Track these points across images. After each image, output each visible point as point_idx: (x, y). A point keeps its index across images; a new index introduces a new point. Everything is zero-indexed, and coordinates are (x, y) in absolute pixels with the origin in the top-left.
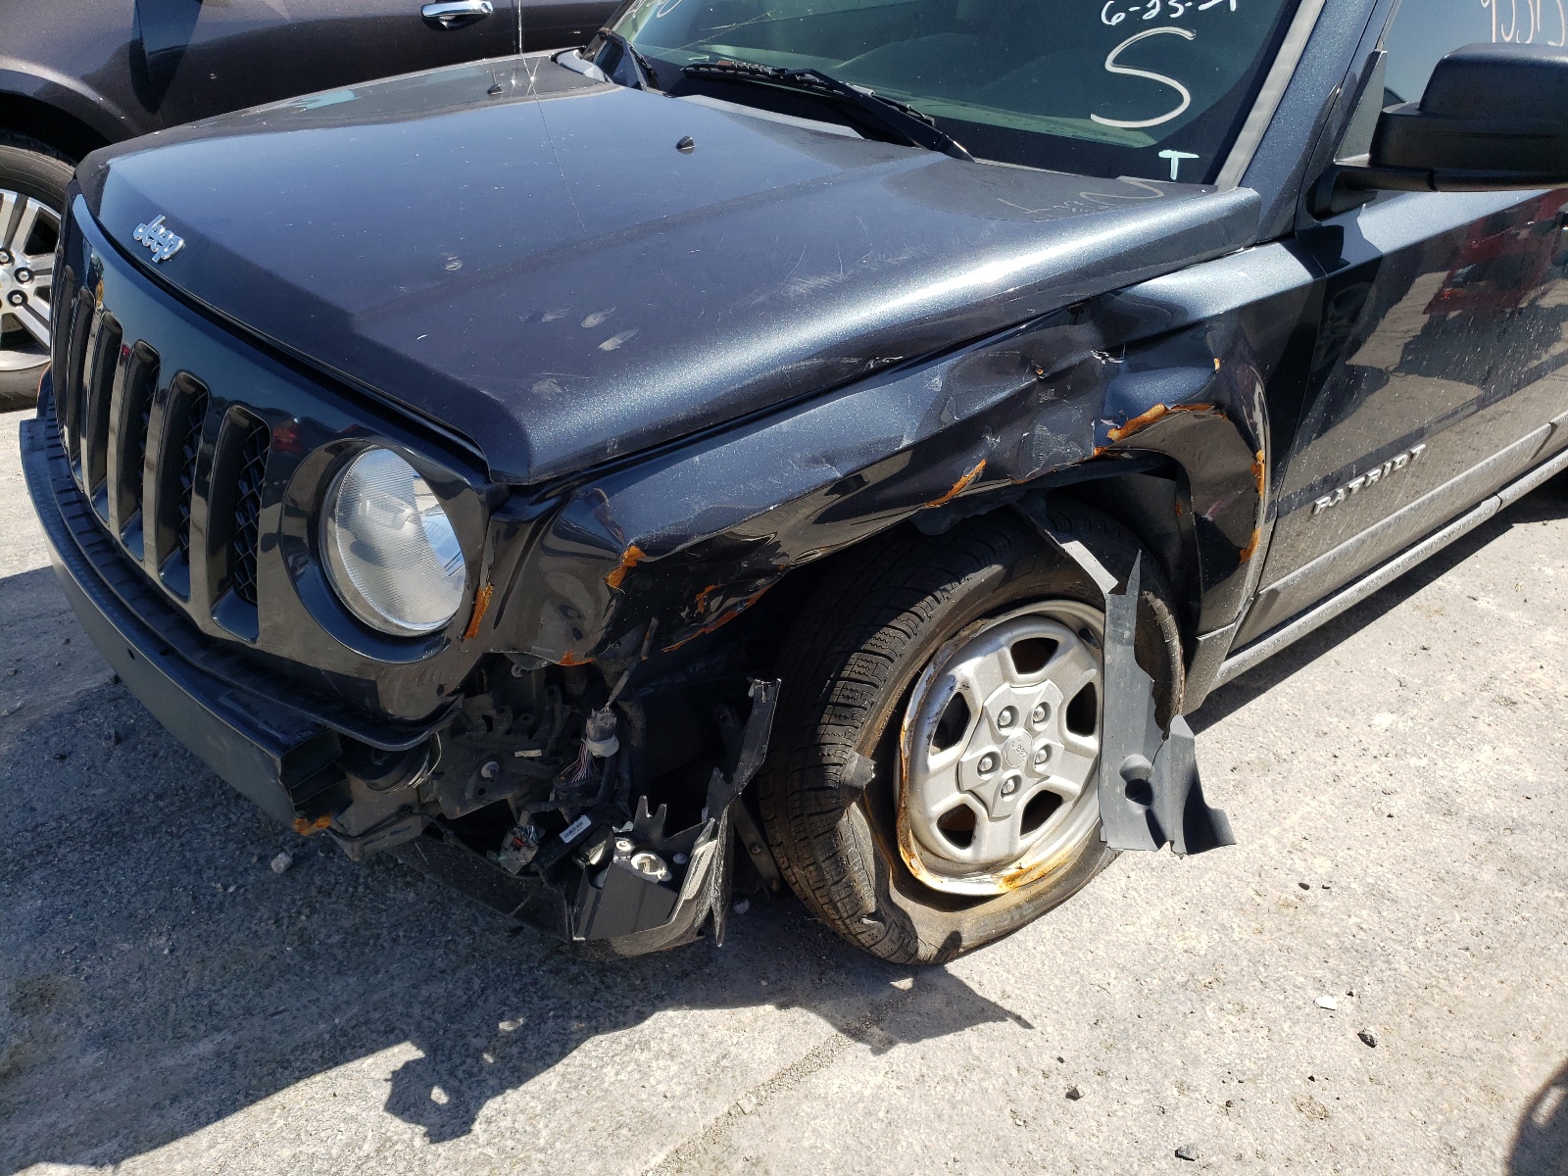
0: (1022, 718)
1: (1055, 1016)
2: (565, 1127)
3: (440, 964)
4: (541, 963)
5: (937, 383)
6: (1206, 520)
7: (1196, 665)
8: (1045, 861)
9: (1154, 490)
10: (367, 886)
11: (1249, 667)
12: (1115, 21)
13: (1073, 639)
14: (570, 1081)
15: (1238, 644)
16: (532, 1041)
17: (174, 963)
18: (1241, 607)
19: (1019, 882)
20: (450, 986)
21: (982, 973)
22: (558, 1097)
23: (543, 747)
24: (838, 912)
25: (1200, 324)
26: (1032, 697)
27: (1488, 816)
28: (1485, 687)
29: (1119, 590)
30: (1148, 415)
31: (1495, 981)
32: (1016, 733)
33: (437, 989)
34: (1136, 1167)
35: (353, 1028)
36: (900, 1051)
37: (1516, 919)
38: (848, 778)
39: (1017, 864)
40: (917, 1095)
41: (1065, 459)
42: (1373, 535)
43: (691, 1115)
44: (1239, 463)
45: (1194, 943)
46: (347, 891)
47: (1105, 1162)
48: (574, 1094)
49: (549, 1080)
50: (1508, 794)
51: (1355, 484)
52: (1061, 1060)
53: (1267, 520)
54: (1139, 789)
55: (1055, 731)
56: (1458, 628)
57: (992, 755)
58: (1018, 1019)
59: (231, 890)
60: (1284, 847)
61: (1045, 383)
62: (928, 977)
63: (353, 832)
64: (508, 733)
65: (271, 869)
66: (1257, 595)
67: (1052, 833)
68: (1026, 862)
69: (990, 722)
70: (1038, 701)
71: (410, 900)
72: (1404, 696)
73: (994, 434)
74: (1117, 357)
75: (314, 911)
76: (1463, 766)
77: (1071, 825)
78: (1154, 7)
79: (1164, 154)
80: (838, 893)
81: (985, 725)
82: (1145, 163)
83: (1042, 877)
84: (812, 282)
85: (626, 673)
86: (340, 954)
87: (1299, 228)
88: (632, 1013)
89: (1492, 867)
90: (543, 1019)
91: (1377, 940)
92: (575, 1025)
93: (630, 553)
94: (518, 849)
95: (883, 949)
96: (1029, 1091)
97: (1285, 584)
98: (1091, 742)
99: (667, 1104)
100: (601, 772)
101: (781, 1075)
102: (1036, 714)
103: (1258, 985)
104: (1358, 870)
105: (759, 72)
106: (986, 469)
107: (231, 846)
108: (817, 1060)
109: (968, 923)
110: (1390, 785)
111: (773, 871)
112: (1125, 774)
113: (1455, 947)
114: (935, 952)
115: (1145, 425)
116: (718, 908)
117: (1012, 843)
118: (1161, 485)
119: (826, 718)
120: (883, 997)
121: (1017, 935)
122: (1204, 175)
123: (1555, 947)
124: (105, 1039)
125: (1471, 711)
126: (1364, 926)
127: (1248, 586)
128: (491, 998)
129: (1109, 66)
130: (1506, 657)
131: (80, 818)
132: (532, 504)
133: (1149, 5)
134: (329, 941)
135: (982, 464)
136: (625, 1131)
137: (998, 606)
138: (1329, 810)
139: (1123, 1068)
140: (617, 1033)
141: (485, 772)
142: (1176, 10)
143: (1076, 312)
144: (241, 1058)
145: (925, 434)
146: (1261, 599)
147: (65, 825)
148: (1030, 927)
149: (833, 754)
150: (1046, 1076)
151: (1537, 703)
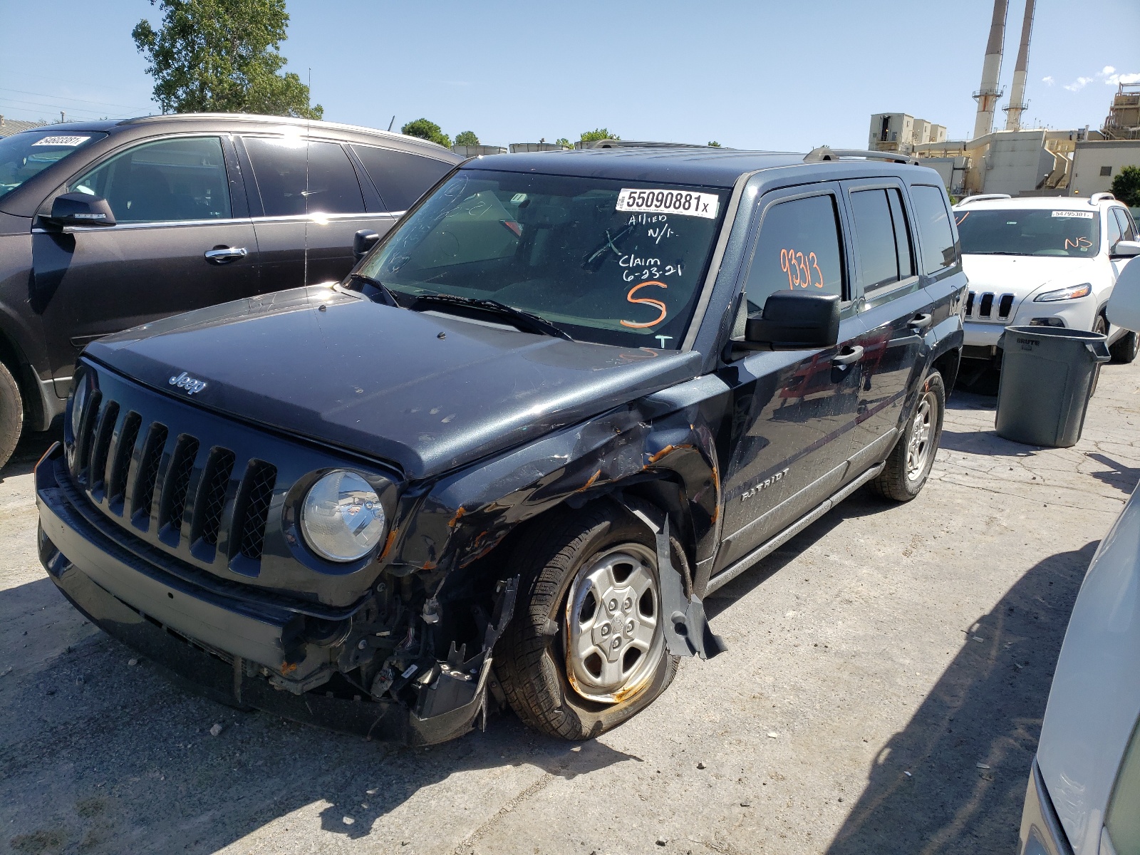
0: (620, 606)
1: (652, 755)
2: (417, 828)
3: (324, 767)
4: (380, 762)
5: (579, 435)
6: (693, 502)
7: (697, 579)
8: (635, 686)
9: (669, 488)
10: (269, 737)
11: (721, 585)
12: (629, 280)
13: (640, 564)
14: (413, 809)
15: (715, 572)
16: (387, 795)
17: (169, 783)
18: (714, 549)
19: (624, 698)
20: (334, 776)
21: (613, 741)
22: (410, 816)
23: (390, 630)
24: (541, 709)
25: (682, 409)
26: (624, 594)
27: (843, 651)
28: (837, 596)
29: (661, 532)
30: (665, 450)
31: (852, 718)
32: (617, 613)
33: (328, 778)
34: (701, 809)
35: (286, 800)
36: (580, 778)
37: (859, 692)
38: (547, 631)
39: (622, 688)
40: (592, 794)
41: (632, 470)
42: (772, 514)
43: (481, 815)
44: (705, 474)
45: (714, 718)
46: (258, 740)
47: (687, 809)
48: (417, 814)
49: (403, 809)
50: (852, 641)
51: (759, 486)
52: (659, 772)
53: (721, 503)
54: (681, 628)
55: (634, 612)
56: (821, 570)
57: (607, 625)
58: (635, 758)
59: (189, 746)
60: (750, 673)
61: (622, 435)
62: (587, 744)
63: (299, 678)
64: (375, 622)
65: (210, 734)
66: (721, 543)
67: (643, 664)
68: (627, 687)
69: (605, 606)
70: (626, 597)
71: (297, 741)
72: (799, 602)
73: (603, 459)
74: (650, 424)
75: (242, 752)
76: (830, 631)
77: (647, 664)
78: (646, 273)
79: (657, 337)
80: (542, 697)
81: (603, 609)
82: (650, 341)
83: (635, 694)
84: (524, 393)
85: (444, 578)
86: (265, 769)
87: (719, 368)
88: (437, 777)
89: (847, 673)
90: (390, 784)
91: (798, 707)
92: (408, 786)
93: (460, 510)
94: (383, 682)
95: (563, 730)
96: (647, 787)
97: (734, 537)
98: (652, 620)
99: (467, 812)
100: (420, 643)
101: (522, 794)
102: (626, 604)
103: (746, 732)
104: (786, 679)
105: (461, 300)
106: (601, 474)
107: (180, 727)
108: (539, 786)
109: (603, 716)
110: (796, 642)
111: (503, 697)
112: (674, 620)
113: (834, 707)
114: (589, 732)
115: (664, 455)
116: (484, 707)
117: (619, 676)
118: (671, 486)
119: (533, 602)
120: (565, 756)
121: (627, 723)
122: (677, 345)
123: (877, 702)
124: (143, 821)
125: (832, 606)
126: (792, 702)
127: (716, 537)
128: (358, 779)
129: (629, 298)
130: (846, 582)
131: (78, 723)
132: (418, 489)
133: (644, 273)
134: (257, 764)
135: (598, 472)
136: (449, 826)
137: (605, 545)
138: (770, 656)
139: (689, 772)
140: (432, 786)
141: (361, 646)
142: (656, 275)
143: (631, 405)
144: (226, 820)
145: (576, 458)
146: (723, 545)
147: (70, 727)
148: (632, 719)
149: (538, 619)
150: (653, 779)
151: (862, 601)
